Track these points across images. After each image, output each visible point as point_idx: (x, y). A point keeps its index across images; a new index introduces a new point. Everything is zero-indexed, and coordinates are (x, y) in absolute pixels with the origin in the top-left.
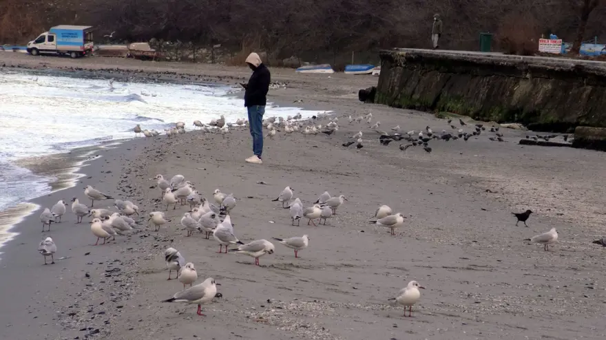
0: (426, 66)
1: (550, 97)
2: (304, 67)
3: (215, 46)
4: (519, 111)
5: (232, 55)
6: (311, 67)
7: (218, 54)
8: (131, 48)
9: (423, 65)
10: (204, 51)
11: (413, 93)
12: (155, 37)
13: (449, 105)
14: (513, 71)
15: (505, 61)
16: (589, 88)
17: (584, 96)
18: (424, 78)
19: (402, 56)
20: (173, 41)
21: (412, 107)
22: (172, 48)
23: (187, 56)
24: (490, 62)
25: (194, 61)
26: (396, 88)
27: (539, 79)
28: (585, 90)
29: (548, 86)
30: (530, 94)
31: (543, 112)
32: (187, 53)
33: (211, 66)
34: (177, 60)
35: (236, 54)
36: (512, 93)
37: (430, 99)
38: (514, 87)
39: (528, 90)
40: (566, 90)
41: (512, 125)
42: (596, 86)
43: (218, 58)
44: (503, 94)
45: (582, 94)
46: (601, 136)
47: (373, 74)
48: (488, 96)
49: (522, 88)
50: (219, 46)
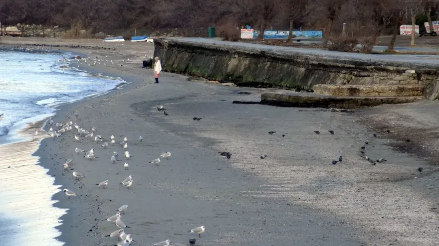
0: (180, 49)
1: (248, 68)
2: (108, 38)
3: (55, 27)
4: (232, 75)
5: (66, 32)
6: (111, 38)
7: (57, 32)
8: (6, 30)
9: (178, 48)
10: (49, 30)
11: (173, 64)
12: (19, 22)
13: (194, 71)
14: (227, 53)
15: (223, 48)
16: (269, 64)
17: (266, 68)
18: (180, 56)
19: (166, 42)
20: (31, 24)
21: (173, 71)
22: (30, 29)
23: (39, 33)
24: (215, 47)
25: (44, 36)
26: (164, 61)
27: (242, 58)
28: (266, 65)
29: (247, 62)
30: (237, 66)
31: (244, 76)
32: (39, 31)
33: (54, 39)
34: (33, 36)
35: (67, 31)
36: (227, 65)
37: (183, 67)
38: (228, 62)
39: (236, 64)
40: (256, 64)
41: (228, 84)
42: (272, 62)
43: (57, 34)
44: (223, 65)
45: (264, 67)
46: (275, 98)
47: (148, 41)
48: (215, 67)
49: (233, 63)
50: (57, 27)
